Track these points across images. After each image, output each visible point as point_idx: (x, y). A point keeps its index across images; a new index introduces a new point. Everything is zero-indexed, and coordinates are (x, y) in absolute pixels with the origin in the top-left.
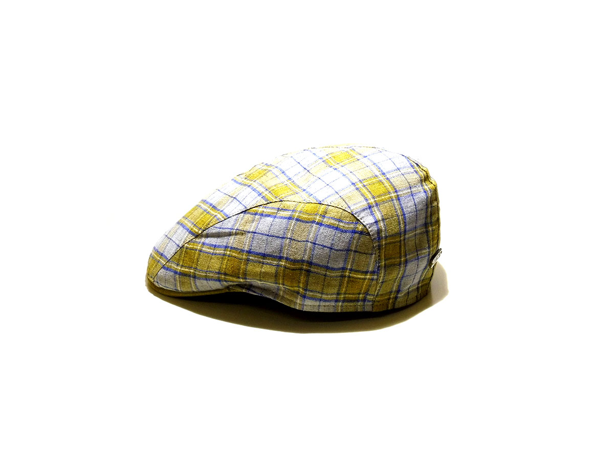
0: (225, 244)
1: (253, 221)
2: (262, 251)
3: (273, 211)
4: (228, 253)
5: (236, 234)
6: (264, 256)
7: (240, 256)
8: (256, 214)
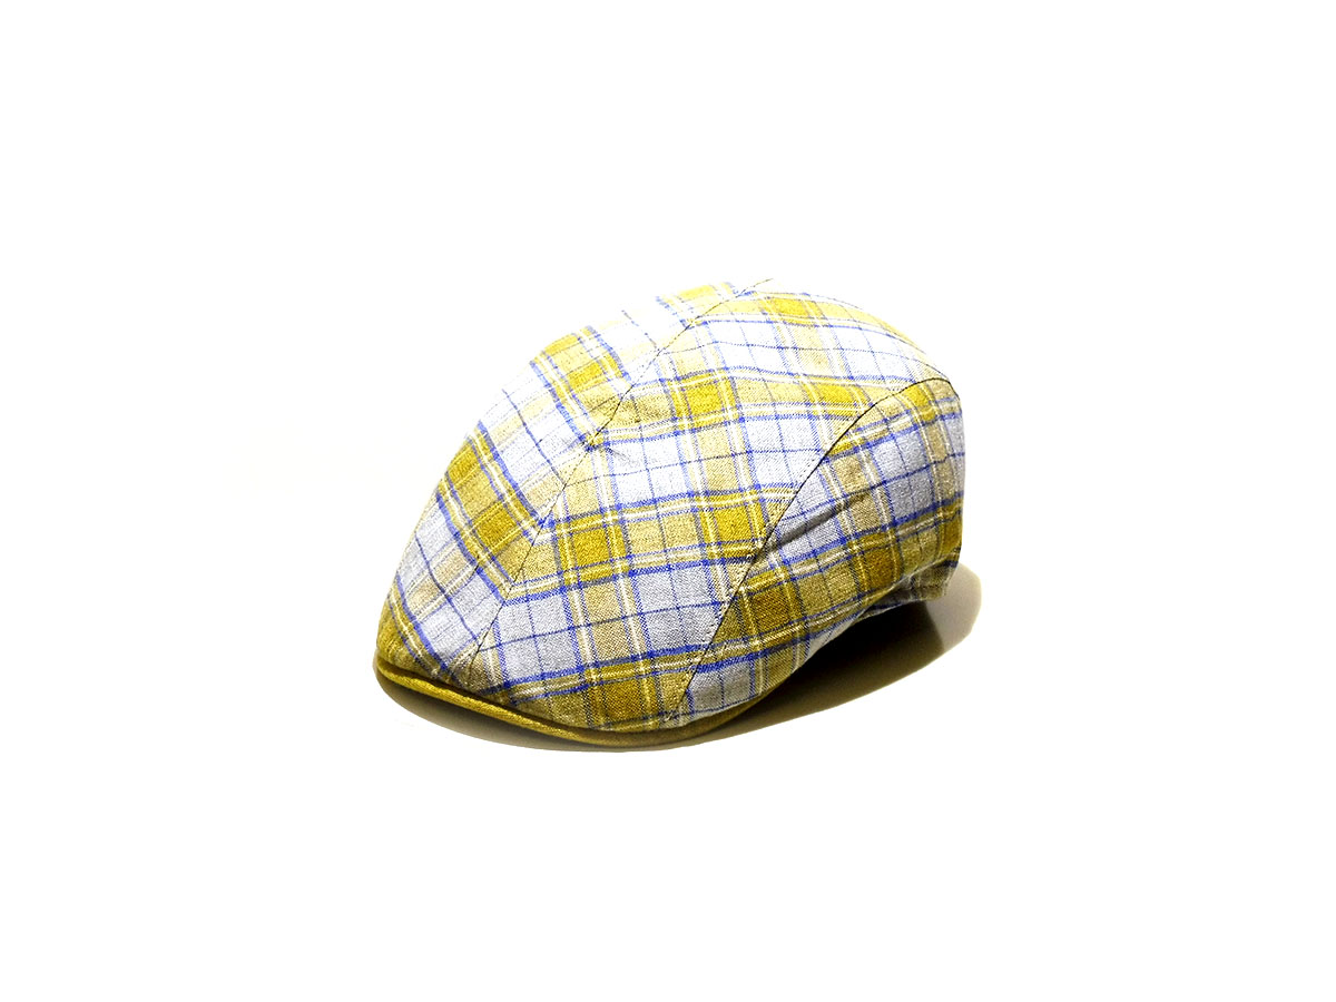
0: (835, 537)
1: (861, 465)
2: (911, 510)
3: (879, 429)
4: (855, 547)
5: (847, 505)
6: (915, 517)
7: (884, 540)
8: (856, 450)
